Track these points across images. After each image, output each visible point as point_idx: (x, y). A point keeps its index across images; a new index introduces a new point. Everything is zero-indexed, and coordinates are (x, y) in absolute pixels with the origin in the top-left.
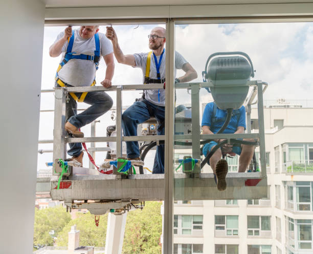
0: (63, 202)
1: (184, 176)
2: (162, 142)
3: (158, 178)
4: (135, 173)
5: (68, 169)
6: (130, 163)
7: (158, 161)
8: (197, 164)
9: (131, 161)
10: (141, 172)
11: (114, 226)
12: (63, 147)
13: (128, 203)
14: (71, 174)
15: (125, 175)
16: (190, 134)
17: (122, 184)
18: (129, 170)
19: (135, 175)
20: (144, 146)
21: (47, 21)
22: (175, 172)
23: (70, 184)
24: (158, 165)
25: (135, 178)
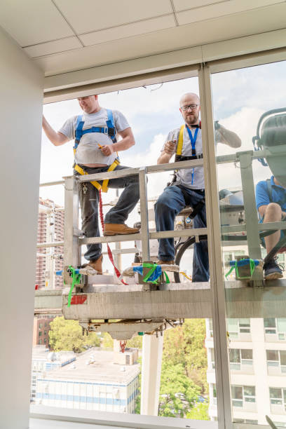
0: (78, 321)
1: (238, 284)
2: (204, 237)
3: (201, 288)
4: (168, 281)
5: (80, 278)
6: (160, 268)
7: (198, 264)
8: (258, 267)
9: (162, 265)
10: (177, 280)
11: (149, 343)
12: (75, 251)
13: (160, 324)
14: (86, 285)
15: (155, 285)
16: (243, 224)
17: (151, 297)
18: (159, 278)
19: (169, 285)
20: (180, 244)
21: (47, 94)
22: (225, 280)
23: (86, 298)
24: (199, 270)
25: (168, 289)
